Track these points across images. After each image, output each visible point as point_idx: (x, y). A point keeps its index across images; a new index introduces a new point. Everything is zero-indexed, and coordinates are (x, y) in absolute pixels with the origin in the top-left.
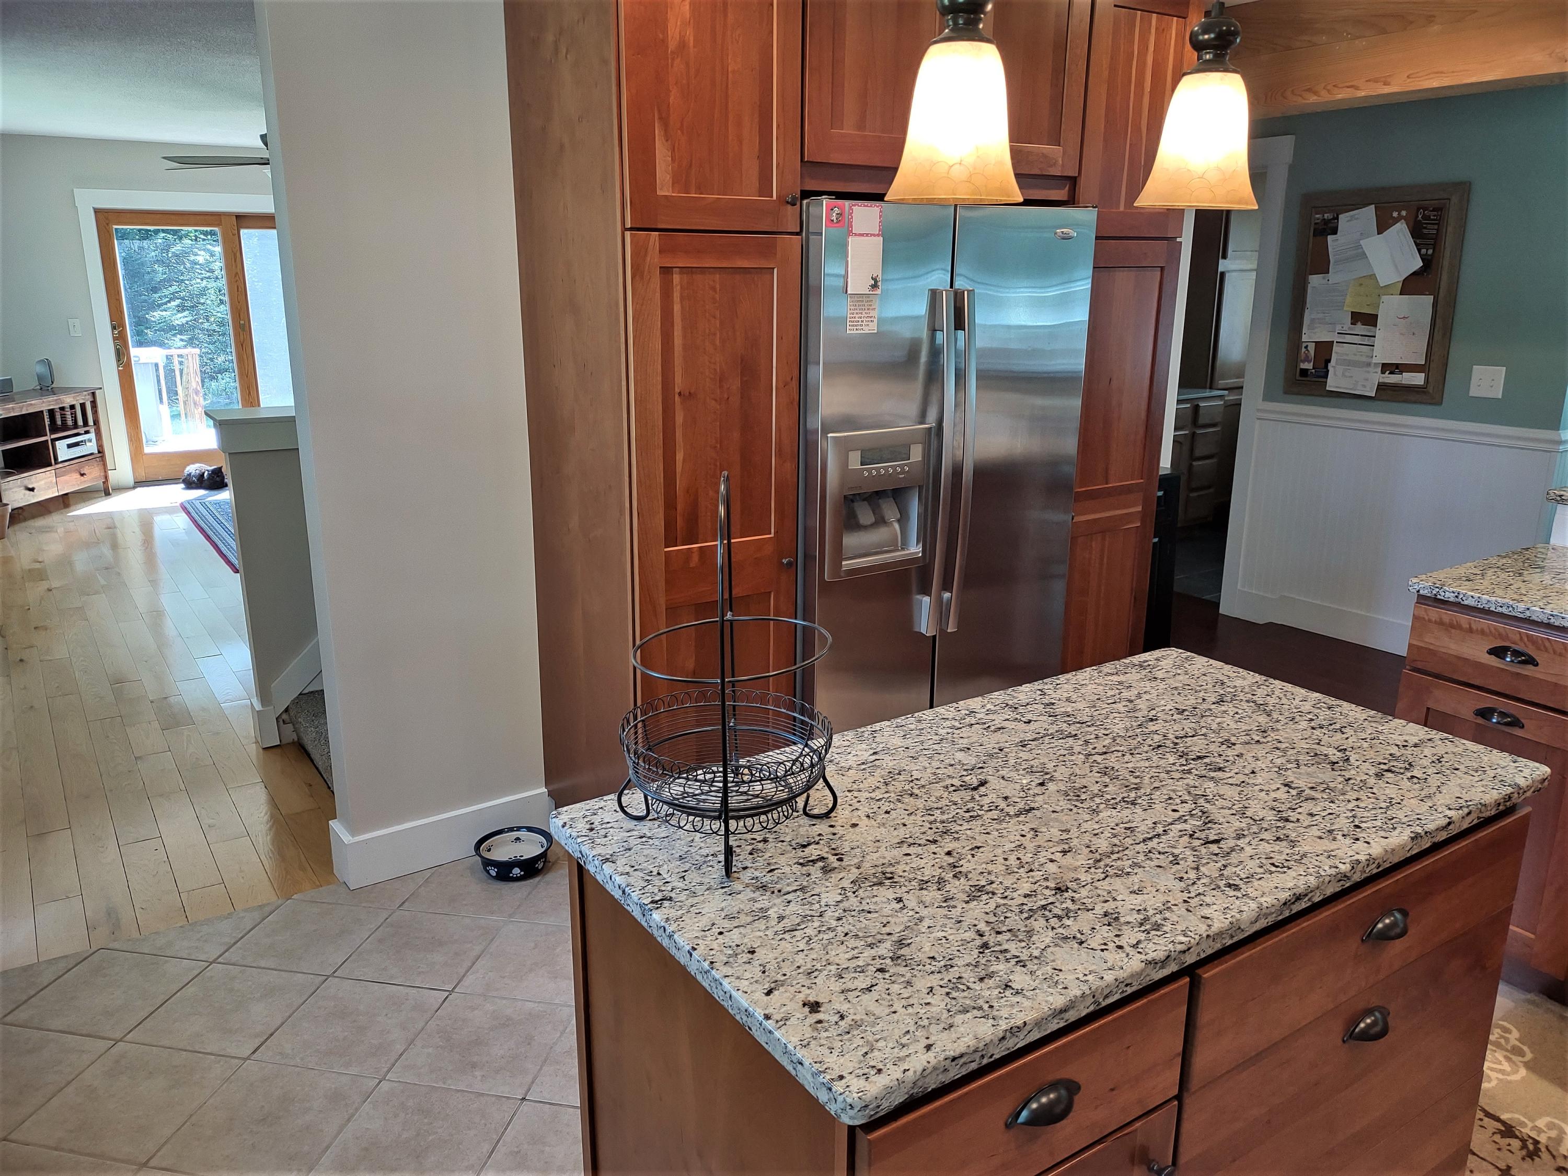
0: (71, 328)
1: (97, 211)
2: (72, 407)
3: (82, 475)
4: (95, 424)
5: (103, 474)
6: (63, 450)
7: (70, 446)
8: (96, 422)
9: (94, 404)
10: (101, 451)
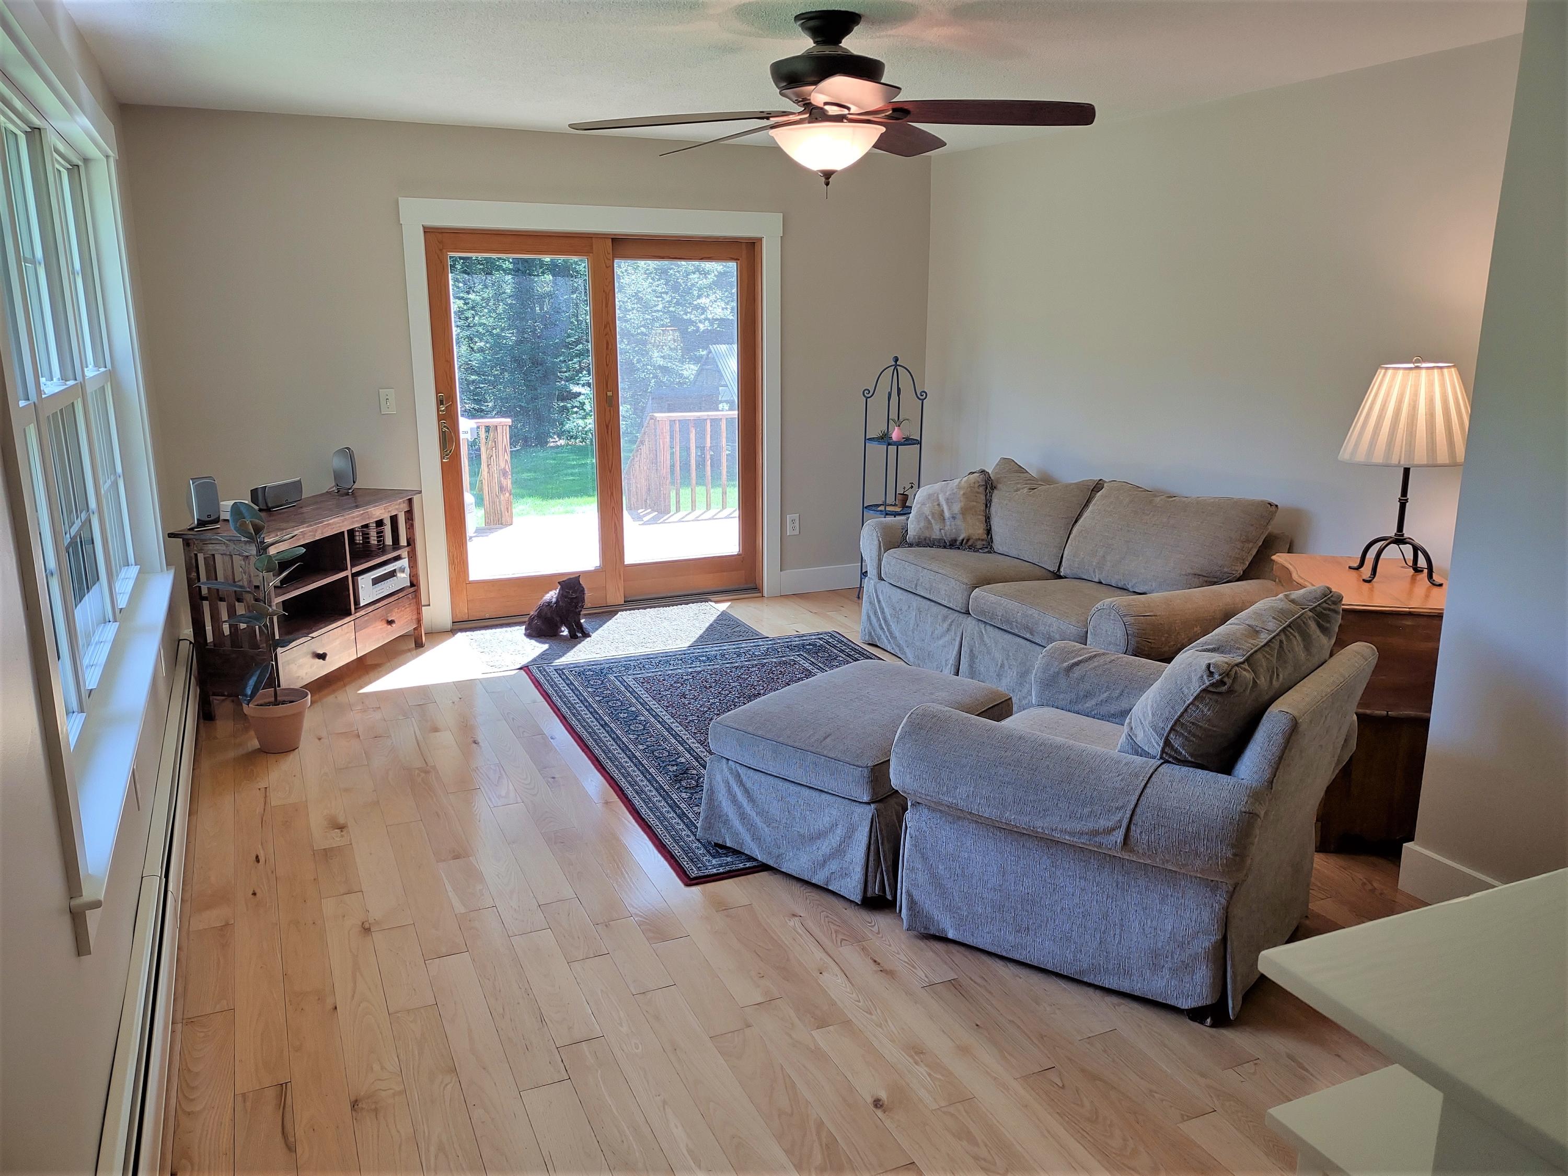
0: (383, 402)
1: (427, 231)
2: (380, 523)
3: (390, 622)
4: (409, 544)
5: (415, 617)
6: (367, 591)
7: (376, 581)
8: (411, 542)
9: (409, 515)
10: (414, 584)
